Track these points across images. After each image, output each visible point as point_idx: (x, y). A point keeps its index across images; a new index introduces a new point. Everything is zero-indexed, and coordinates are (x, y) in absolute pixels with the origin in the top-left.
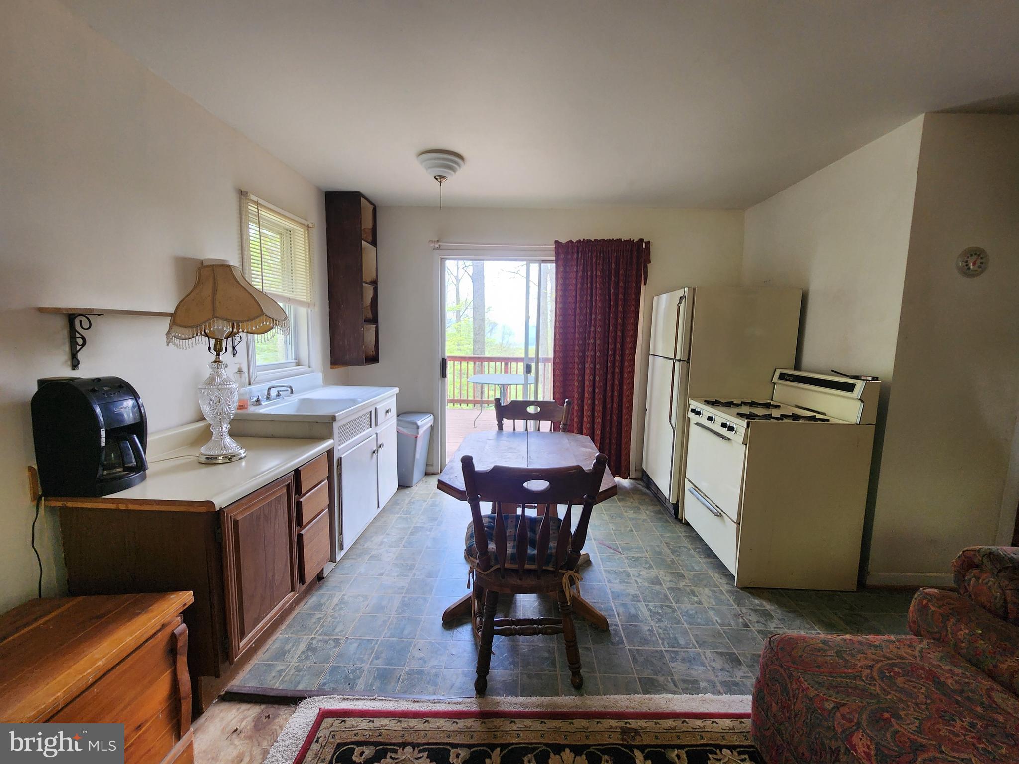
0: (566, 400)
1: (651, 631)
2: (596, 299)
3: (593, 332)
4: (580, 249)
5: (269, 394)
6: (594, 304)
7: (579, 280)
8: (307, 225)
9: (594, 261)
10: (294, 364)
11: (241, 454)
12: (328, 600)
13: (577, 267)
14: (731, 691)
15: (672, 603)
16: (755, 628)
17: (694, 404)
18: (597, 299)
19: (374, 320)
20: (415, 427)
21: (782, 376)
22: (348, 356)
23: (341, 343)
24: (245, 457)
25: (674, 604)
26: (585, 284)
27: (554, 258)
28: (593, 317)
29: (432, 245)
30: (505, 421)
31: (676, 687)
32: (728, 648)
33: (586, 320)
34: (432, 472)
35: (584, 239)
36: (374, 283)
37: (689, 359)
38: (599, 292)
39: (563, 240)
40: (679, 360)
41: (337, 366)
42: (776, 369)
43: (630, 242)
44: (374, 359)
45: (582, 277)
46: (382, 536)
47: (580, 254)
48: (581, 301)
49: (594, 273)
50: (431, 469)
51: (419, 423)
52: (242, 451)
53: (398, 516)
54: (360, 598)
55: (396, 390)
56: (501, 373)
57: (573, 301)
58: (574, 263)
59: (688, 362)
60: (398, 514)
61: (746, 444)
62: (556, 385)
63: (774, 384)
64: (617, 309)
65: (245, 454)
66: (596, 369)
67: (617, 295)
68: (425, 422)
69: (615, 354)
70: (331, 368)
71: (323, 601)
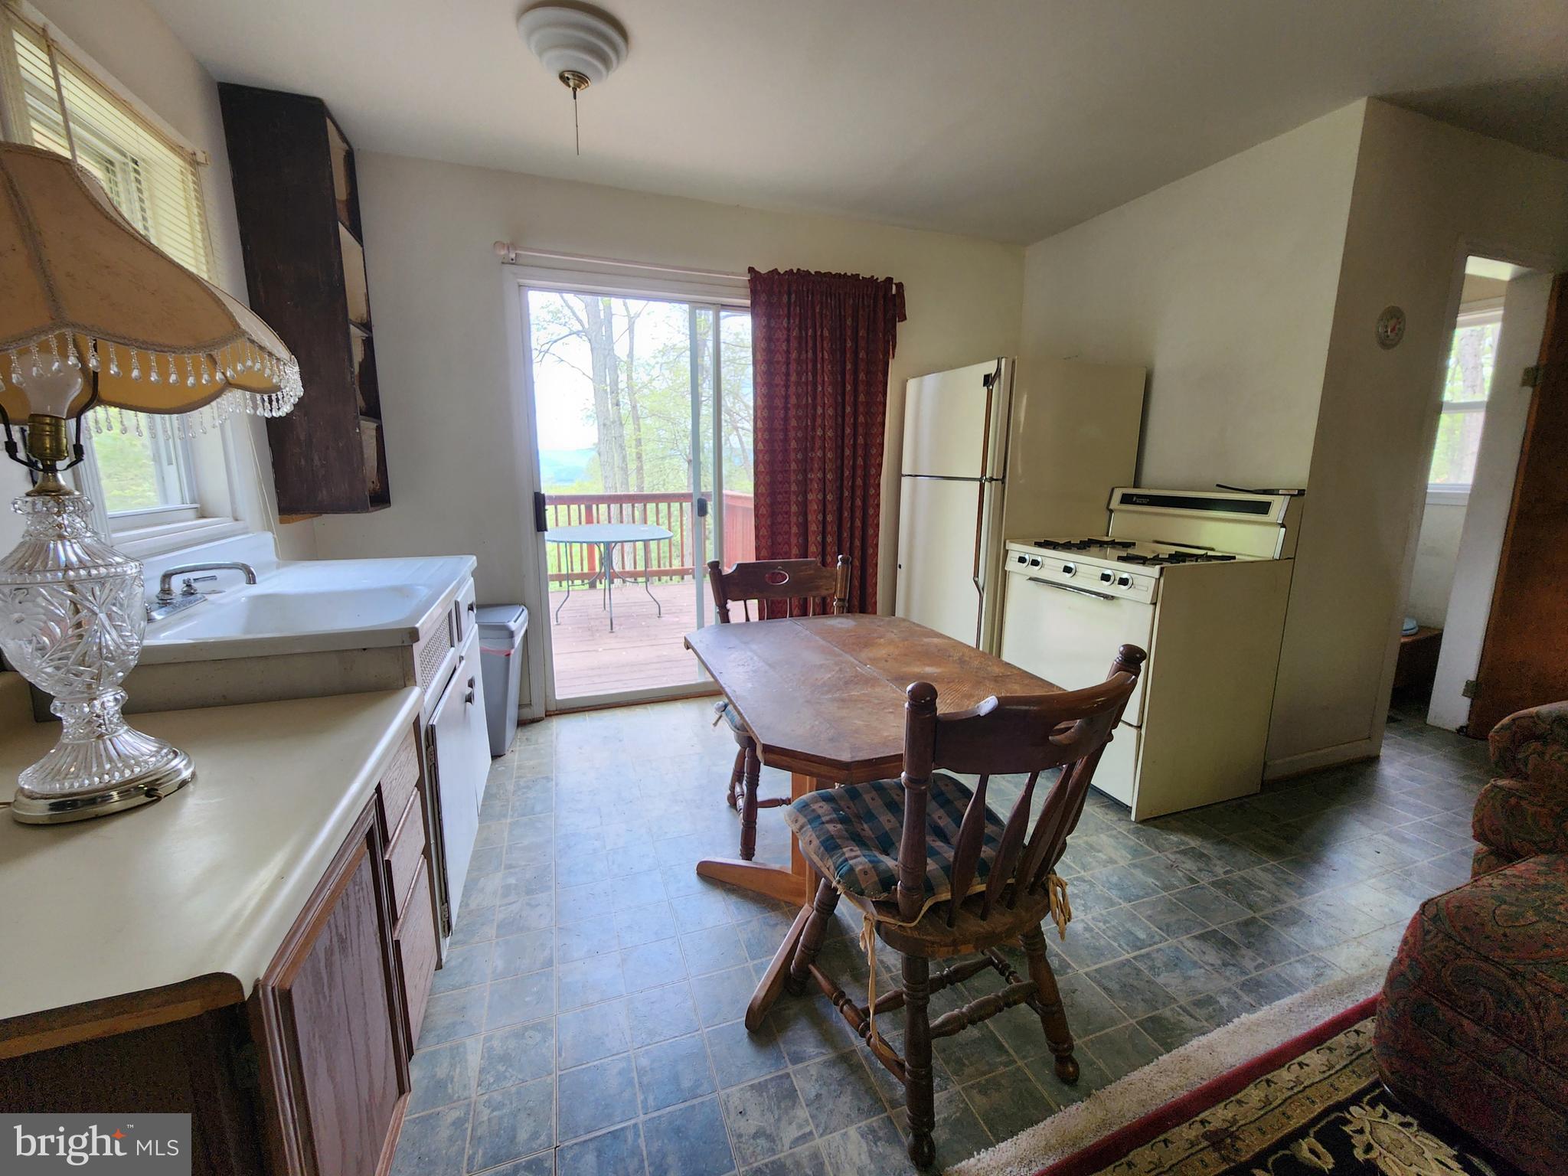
0: (840, 557)
1: (1088, 929)
2: (823, 380)
3: (820, 438)
4: (794, 288)
5: (166, 591)
6: (820, 389)
7: (794, 344)
8: (191, 151)
9: (818, 310)
10: (191, 514)
11: (178, 772)
12: (453, 1066)
13: (789, 320)
14: (1262, 997)
15: (1079, 872)
16: (1205, 879)
17: (1016, 549)
18: (826, 379)
19: (373, 411)
20: (505, 633)
21: (1126, 499)
22: (324, 492)
23: (303, 462)
24: (193, 775)
25: (1083, 873)
26: (804, 352)
27: (748, 302)
28: (820, 411)
29: (503, 252)
30: (730, 604)
31: (1196, 1019)
32: (1204, 926)
33: (807, 416)
34: (530, 717)
35: (798, 269)
36: (367, 326)
37: (1004, 477)
38: (828, 367)
39: (763, 269)
40: (992, 479)
41: (294, 516)
42: (1113, 490)
43: (872, 281)
44: (381, 498)
45: (799, 338)
46: (500, 875)
47: (793, 296)
48: (798, 384)
49: (819, 333)
50: (528, 713)
51: (513, 626)
52: (178, 763)
53: (509, 820)
54: (530, 1033)
55: (472, 561)
56: (580, 523)
57: (782, 383)
58: (783, 311)
59: (1003, 483)
60: (505, 816)
61: (1155, 604)
62: (761, 533)
63: (1111, 511)
64: (856, 397)
65: (190, 770)
66: (827, 503)
67: (855, 372)
68: (518, 622)
69: (854, 477)
70: (282, 522)
71: (441, 1072)
